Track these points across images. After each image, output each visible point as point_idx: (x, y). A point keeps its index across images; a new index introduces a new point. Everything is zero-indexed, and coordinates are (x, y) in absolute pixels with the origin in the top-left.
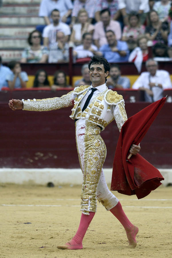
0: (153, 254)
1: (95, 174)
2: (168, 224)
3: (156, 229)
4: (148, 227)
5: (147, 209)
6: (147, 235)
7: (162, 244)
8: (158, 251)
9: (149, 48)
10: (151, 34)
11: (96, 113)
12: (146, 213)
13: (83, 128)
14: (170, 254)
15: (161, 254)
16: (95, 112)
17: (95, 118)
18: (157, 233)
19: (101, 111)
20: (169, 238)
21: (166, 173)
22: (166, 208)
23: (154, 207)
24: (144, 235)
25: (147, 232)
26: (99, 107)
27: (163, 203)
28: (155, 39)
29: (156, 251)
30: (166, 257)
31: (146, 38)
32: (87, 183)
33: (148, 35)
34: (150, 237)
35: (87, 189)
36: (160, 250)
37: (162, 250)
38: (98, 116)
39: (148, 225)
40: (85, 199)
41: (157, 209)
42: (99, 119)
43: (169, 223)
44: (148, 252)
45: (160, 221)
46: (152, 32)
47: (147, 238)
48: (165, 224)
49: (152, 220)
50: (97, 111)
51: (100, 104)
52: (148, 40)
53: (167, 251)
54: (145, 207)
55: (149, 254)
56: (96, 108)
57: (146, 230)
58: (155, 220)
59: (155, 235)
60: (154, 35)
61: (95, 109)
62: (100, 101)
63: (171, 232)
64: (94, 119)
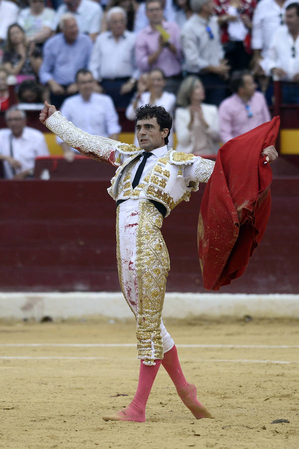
0: (18, 437)
1: (157, 297)
2: (43, 385)
3: (24, 394)
4: (10, 392)
5: (8, 361)
6: (7, 405)
7: (34, 419)
8: (26, 432)
9: (11, 88)
10: (13, 64)
11: (157, 183)
12: (7, 368)
13: (135, 214)
14: (47, 436)
15: (33, 437)
16: (157, 181)
17: (156, 190)
18: (25, 401)
19: (165, 180)
20: (46, 410)
21: (40, 299)
22: (40, 358)
23: (19, 358)
24: (4, 404)
25: (8, 399)
26: (162, 173)
27: (35, 351)
28: (20, 73)
29: (23, 432)
30: (40, 441)
31: (5, 70)
32: (146, 313)
33: (8, 66)
34: (13, 408)
35: (147, 322)
36: (30, 430)
37: (34, 429)
38: (161, 188)
39: (9, 389)
40: (145, 339)
41: (26, 361)
42: (163, 194)
43: (46, 384)
44: (9, 433)
45: (30, 382)
46: (14, 60)
47: (8, 409)
48: (40, 386)
49: (17, 379)
50: (160, 179)
51: (163, 169)
52: (8, 74)
53: (41, 431)
54: (6, 358)
55: (11, 437)
56: (158, 175)
57: (6, 397)
58: (21, 379)
59: (22, 405)
60: (18, 66)
61: (156, 176)
62: (163, 164)
63: (48, 399)
64: (155, 192)
